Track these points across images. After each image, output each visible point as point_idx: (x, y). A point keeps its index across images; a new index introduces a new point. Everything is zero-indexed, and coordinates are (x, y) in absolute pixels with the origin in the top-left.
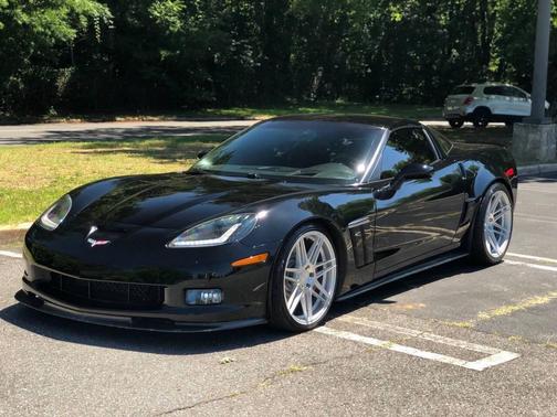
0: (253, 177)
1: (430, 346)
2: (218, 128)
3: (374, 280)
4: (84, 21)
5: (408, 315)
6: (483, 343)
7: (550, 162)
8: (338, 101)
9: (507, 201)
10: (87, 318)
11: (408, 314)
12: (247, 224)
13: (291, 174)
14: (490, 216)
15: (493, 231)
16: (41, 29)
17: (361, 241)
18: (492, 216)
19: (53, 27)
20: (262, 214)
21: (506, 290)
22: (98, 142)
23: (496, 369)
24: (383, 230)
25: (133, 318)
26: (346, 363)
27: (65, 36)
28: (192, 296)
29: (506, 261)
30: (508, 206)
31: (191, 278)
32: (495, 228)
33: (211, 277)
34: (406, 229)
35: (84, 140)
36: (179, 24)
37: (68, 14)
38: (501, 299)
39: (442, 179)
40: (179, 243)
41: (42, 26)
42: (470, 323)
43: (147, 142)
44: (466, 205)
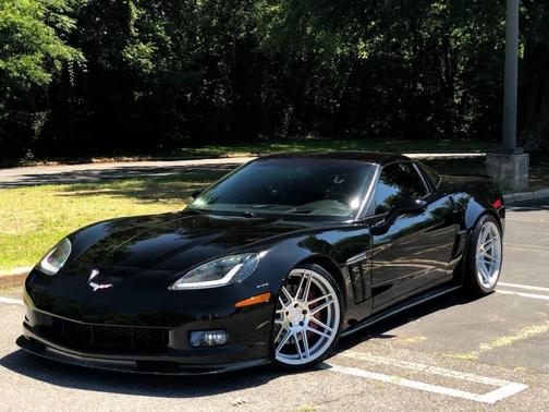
0: (249, 216)
1: (438, 380)
2: (193, 166)
3: (372, 315)
4: (58, 66)
5: (411, 349)
6: (490, 375)
7: (523, 191)
8: (309, 137)
9: (497, 232)
10: (90, 363)
11: (411, 347)
12: (249, 264)
13: (286, 212)
14: (481, 247)
15: (484, 262)
16: (16, 74)
17: (358, 275)
18: (482, 247)
19: (29, 72)
20: (263, 254)
21: (503, 320)
22: (78, 185)
23: (508, 400)
24: (378, 265)
25: (137, 361)
26: (358, 400)
27: (40, 80)
28: (195, 338)
29: (498, 291)
30: (498, 237)
31: (195, 319)
32: (486, 259)
33: (214, 318)
34: (400, 263)
35: (64, 183)
36: (151, 66)
37: (43, 59)
38: (500, 330)
39: (432, 212)
40: (182, 284)
41: (18, 71)
42: (473, 355)
43: (127, 183)
44: (458, 238)
